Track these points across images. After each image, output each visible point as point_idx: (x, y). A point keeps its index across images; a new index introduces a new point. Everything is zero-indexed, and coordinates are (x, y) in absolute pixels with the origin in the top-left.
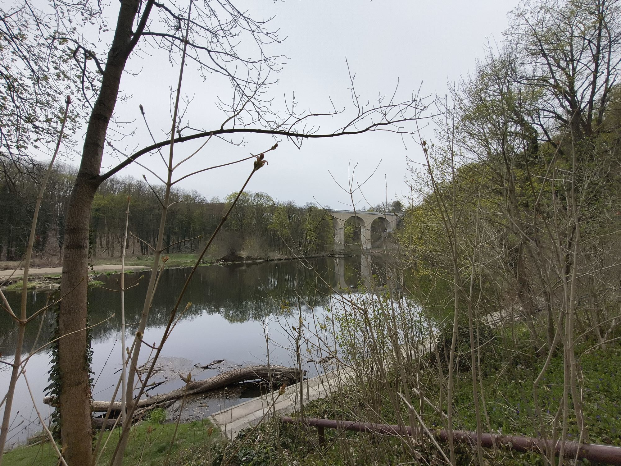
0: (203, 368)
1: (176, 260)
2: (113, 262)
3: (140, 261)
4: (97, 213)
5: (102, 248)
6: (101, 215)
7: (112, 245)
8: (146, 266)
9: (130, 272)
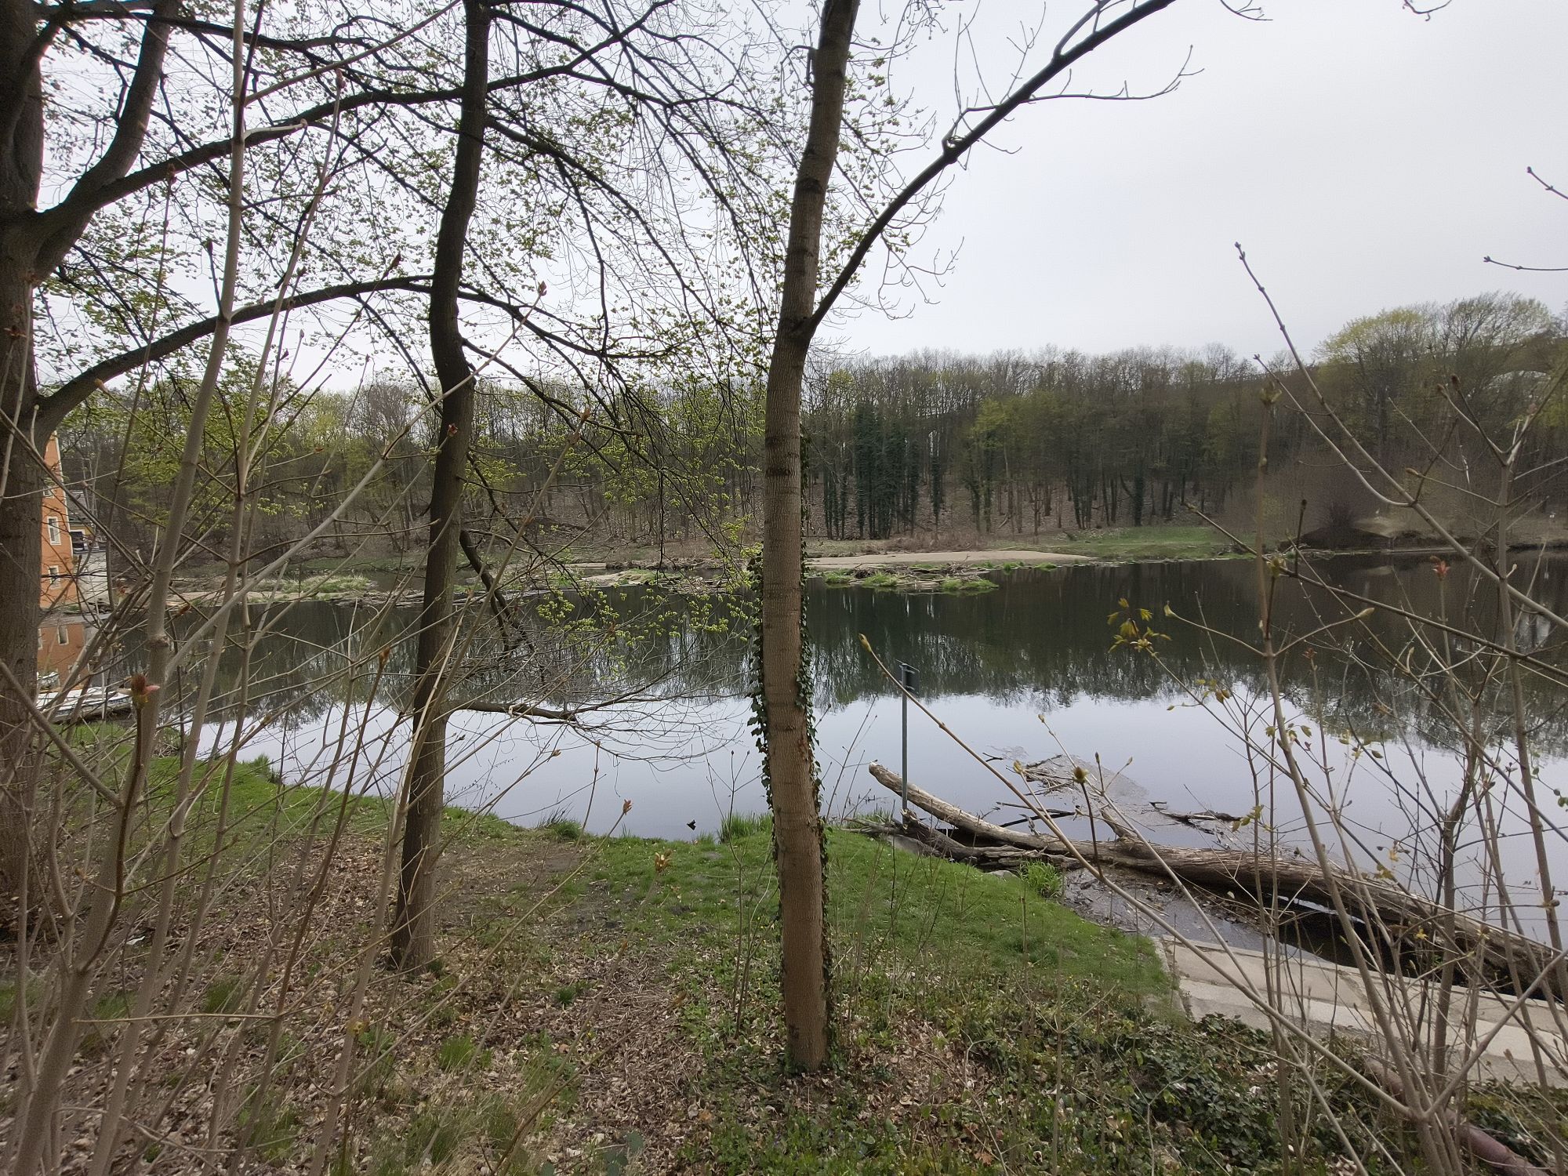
0: (1172, 817)
1: (1157, 543)
2: (1021, 544)
3: (1074, 544)
4: (990, 442)
5: (1002, 514)
6: (999, 444)
7: (1020, 509)
8: (1085, 555)
9: (1049, 567)
